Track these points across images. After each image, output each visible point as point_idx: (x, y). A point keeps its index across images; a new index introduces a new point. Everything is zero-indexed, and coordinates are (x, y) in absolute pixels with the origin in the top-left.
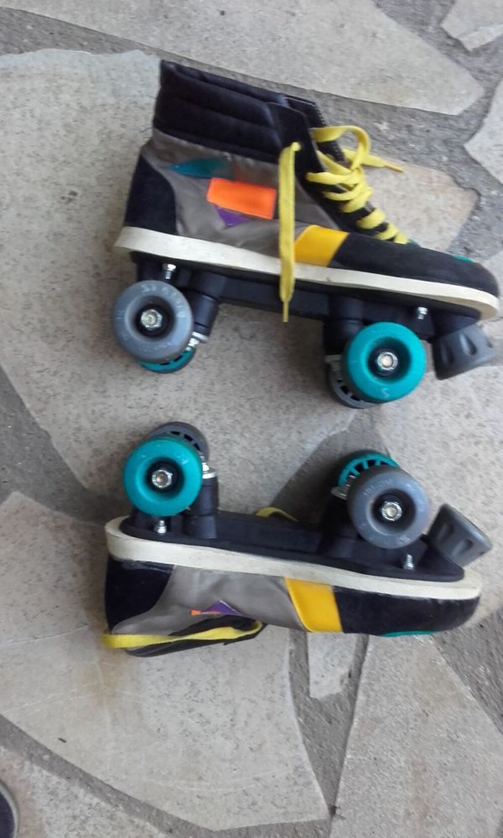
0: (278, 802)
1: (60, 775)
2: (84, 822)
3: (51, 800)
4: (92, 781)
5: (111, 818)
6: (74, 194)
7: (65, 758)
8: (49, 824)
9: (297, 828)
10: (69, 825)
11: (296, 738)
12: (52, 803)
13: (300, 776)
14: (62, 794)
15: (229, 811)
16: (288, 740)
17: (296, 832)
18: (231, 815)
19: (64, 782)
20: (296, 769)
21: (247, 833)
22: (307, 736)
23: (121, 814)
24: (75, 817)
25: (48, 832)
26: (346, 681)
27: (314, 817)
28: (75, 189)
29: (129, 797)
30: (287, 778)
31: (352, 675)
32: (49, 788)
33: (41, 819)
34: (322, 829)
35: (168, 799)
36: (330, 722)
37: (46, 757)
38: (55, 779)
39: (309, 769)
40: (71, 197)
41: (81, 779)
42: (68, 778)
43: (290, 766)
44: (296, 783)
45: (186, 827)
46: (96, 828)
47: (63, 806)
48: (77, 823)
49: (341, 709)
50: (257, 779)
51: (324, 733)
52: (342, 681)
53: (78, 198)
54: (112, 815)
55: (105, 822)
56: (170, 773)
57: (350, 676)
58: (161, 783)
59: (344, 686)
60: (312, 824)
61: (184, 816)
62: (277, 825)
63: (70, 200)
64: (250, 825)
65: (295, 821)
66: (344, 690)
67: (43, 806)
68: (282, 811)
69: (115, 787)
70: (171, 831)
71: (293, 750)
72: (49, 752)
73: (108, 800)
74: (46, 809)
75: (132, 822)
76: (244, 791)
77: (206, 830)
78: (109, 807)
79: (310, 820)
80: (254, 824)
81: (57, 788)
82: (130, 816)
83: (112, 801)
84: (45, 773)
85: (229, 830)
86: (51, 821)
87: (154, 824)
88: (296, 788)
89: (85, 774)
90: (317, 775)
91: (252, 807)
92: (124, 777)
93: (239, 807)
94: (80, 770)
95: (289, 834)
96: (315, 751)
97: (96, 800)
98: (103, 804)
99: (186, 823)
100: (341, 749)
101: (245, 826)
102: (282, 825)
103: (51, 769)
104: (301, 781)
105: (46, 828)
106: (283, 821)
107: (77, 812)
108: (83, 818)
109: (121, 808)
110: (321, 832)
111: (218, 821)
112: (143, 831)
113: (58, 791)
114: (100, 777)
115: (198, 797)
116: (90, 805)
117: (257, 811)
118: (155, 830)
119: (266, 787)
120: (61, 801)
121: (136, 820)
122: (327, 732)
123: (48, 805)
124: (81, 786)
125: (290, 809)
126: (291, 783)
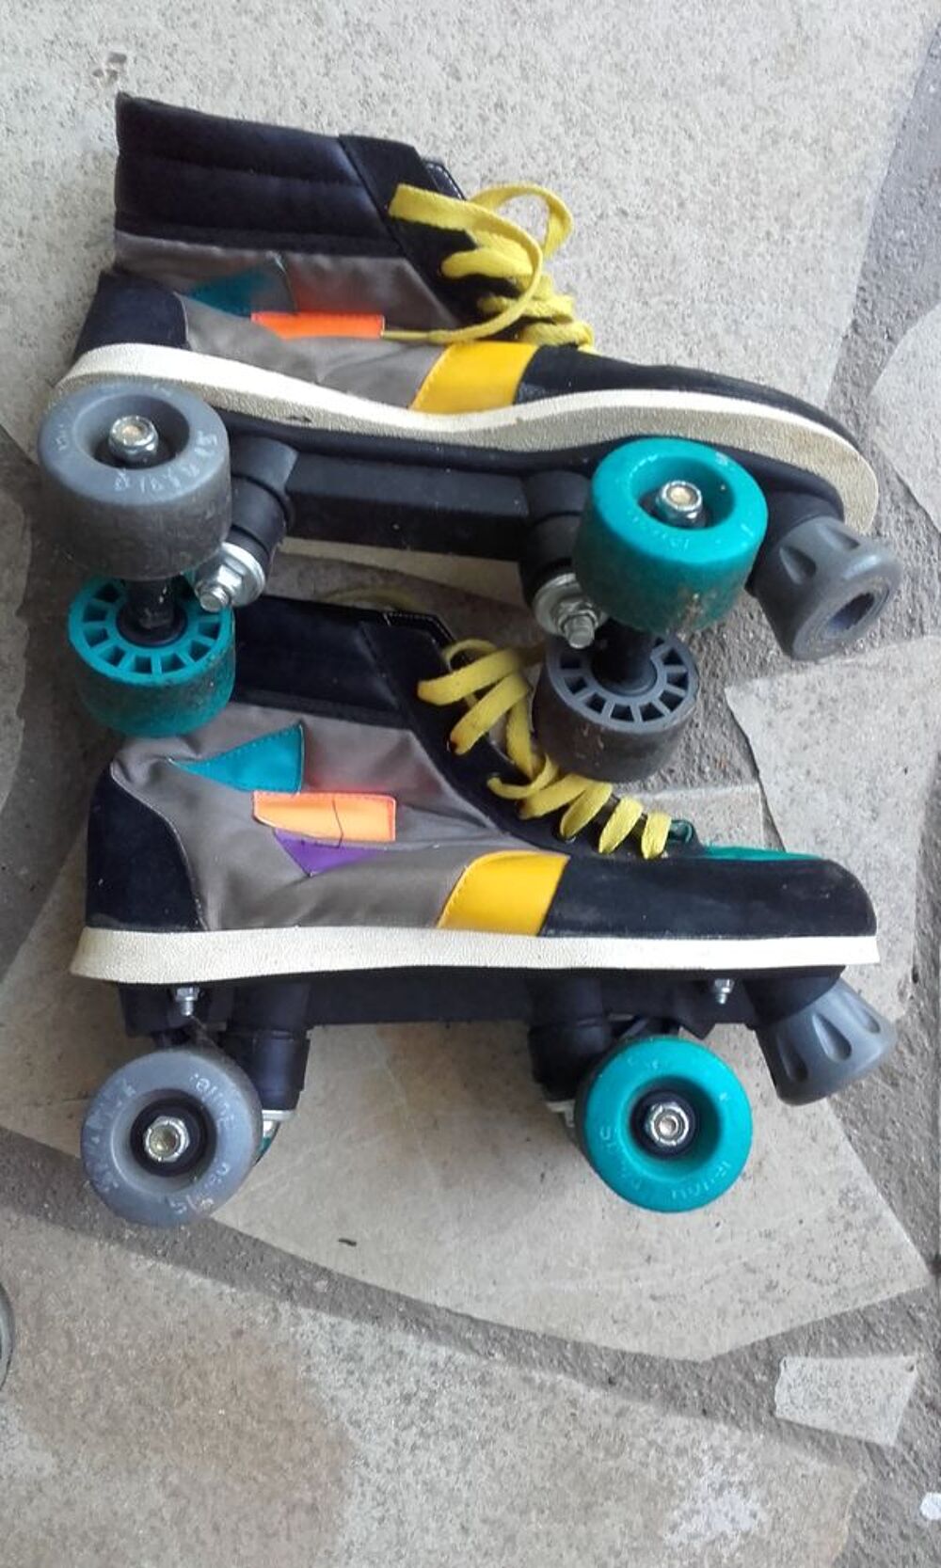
0: (819, 1272)
1: (357, 1316)
2: (428, 1402)
3: (351, 1373)
4: (427, 1314)
5: (483, 1381)
6: (120, 59)
7: (361, 1278)
8: (357, 1424)
9: (870, 1319)
10: (398, 1418)
11: (830, 1131)
12: (352, 1380)
13: (855, 1208)
14: (369, 1358)
15: (722, 1313)
16: (814, 1139)
17: (869, 1326)
18: (729, 1320)
19: (369, 1329)
20: (844, 1196)
21: (770, 1352)
22: (852, 1122)
23: (502, 1370)
24: (407, 1398)
25: (357, 1440)
26: (910, 992)
27: (901, 1288)
28: (120, 49)
29: (512, 1331)
30: (831, 1220)
31: (921, 976)
32: (340, 1350)
33: (337, 1418)
34: (921, 1308)
35: (590, 1316)
36: (895, 1085)
37: (321, 1285)
38: (349, 1327)
39: (870, 1188)
40: (113, 67)
41: (402, 1317)
42: (376, 1319)
43: (829, 1192)
44: (848, 1226)
45: (642, 1366)
46: (456, 1411)
47: (378, 1379)
48: (414, 1408)
49: (912, 1051)
50: (768, 1235)
51: (885, 1106)
52: (902, 994)
53: (129, 65)
54: (483, 1377)
55: (473, 1393)
56: (585, 1262)
57: (915, 978)
58: (570, 1287)
59: (907, 1005)
60: (897, 1304)
61: (631, 1346)
62: (828, 1321)
63: (114, 75)
64: (773, 1333)
65: (862, 1304)
66: (910, 1011)
67: (336, 1389)
68: (833, 1289)
69: (475, 1315)
70: (611, 1382)
71: (831, 1158)
72: (325, 1272)
73: (468, 1346)
74: (345, 1394)
75: (528, 1380)
76: (745, 1264)
77: (683, 1363)
78: (473, 1359)
79: (894, 1295)
80: (780, 1329)
81: (359, 1346)
82: (521, 1368)
83: (477, 1346)
84: (326, 1319)
85: (731, 1353)
86: (360, 1417)
87: (575, 1375)
88: (851, 1236)
89: (409, 1302)
90: (888, 1197)
91: (769, 1295)
92: (492, 1290)
93: (741, 1301)
94: (399, 1297)
95: (857, 1333)
96: (875, 1149)
97: (443, 1352)
98: (460, 1357)
99: (639, 1359)
100: (927, 1134)
101: (762, 1337)
102: (839, 1318)
103: (335, 1308)
104: (859, 1217)
105: (352, 1433)
106: (837, 1310)
107: (410, 1386)
108: (424, 1395)
109: (498, 1356)
110: (921, 1315)
111: (706, 1342)
112: (555, 1395)
113: (360, 1351)
114: (440, 1302)
115: (653, 1298)
116: (434, 1365)
117: (779, 1301)
118: (579, 1387)
119: (788, 1247)
120: (372, 1370)
121: (537, 1376)
122: (893, 1104)
123: (347, 1385)
124: (406, 1328)
125: (847, 1281)
126: (840, 1226)
